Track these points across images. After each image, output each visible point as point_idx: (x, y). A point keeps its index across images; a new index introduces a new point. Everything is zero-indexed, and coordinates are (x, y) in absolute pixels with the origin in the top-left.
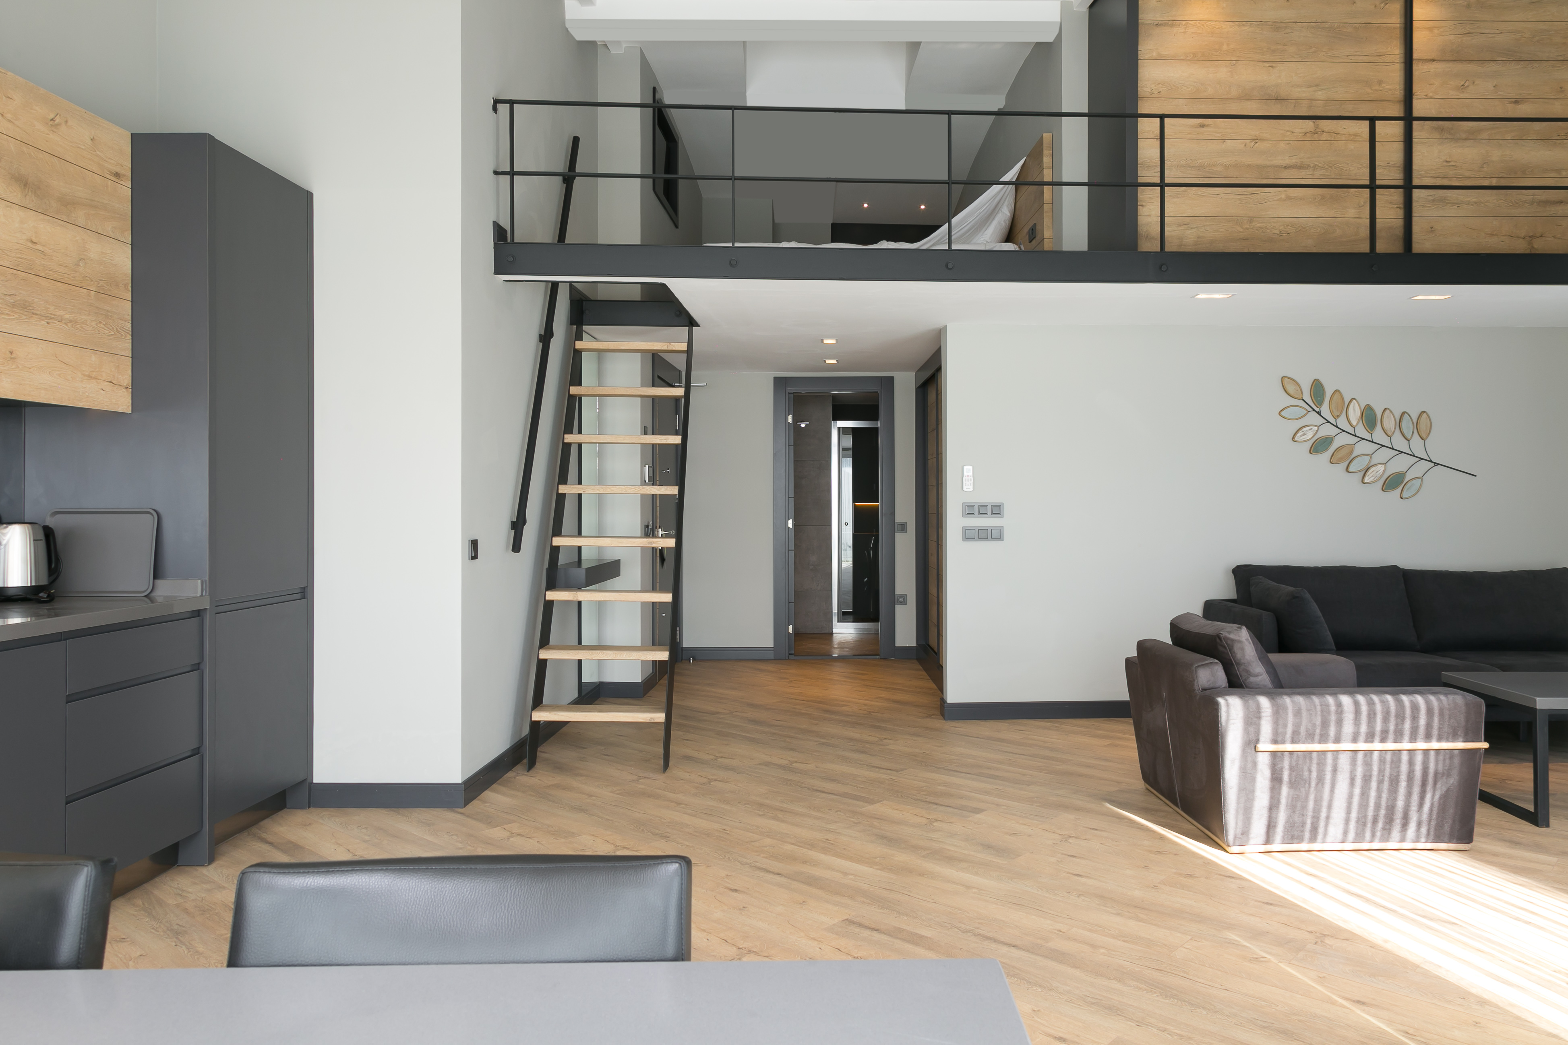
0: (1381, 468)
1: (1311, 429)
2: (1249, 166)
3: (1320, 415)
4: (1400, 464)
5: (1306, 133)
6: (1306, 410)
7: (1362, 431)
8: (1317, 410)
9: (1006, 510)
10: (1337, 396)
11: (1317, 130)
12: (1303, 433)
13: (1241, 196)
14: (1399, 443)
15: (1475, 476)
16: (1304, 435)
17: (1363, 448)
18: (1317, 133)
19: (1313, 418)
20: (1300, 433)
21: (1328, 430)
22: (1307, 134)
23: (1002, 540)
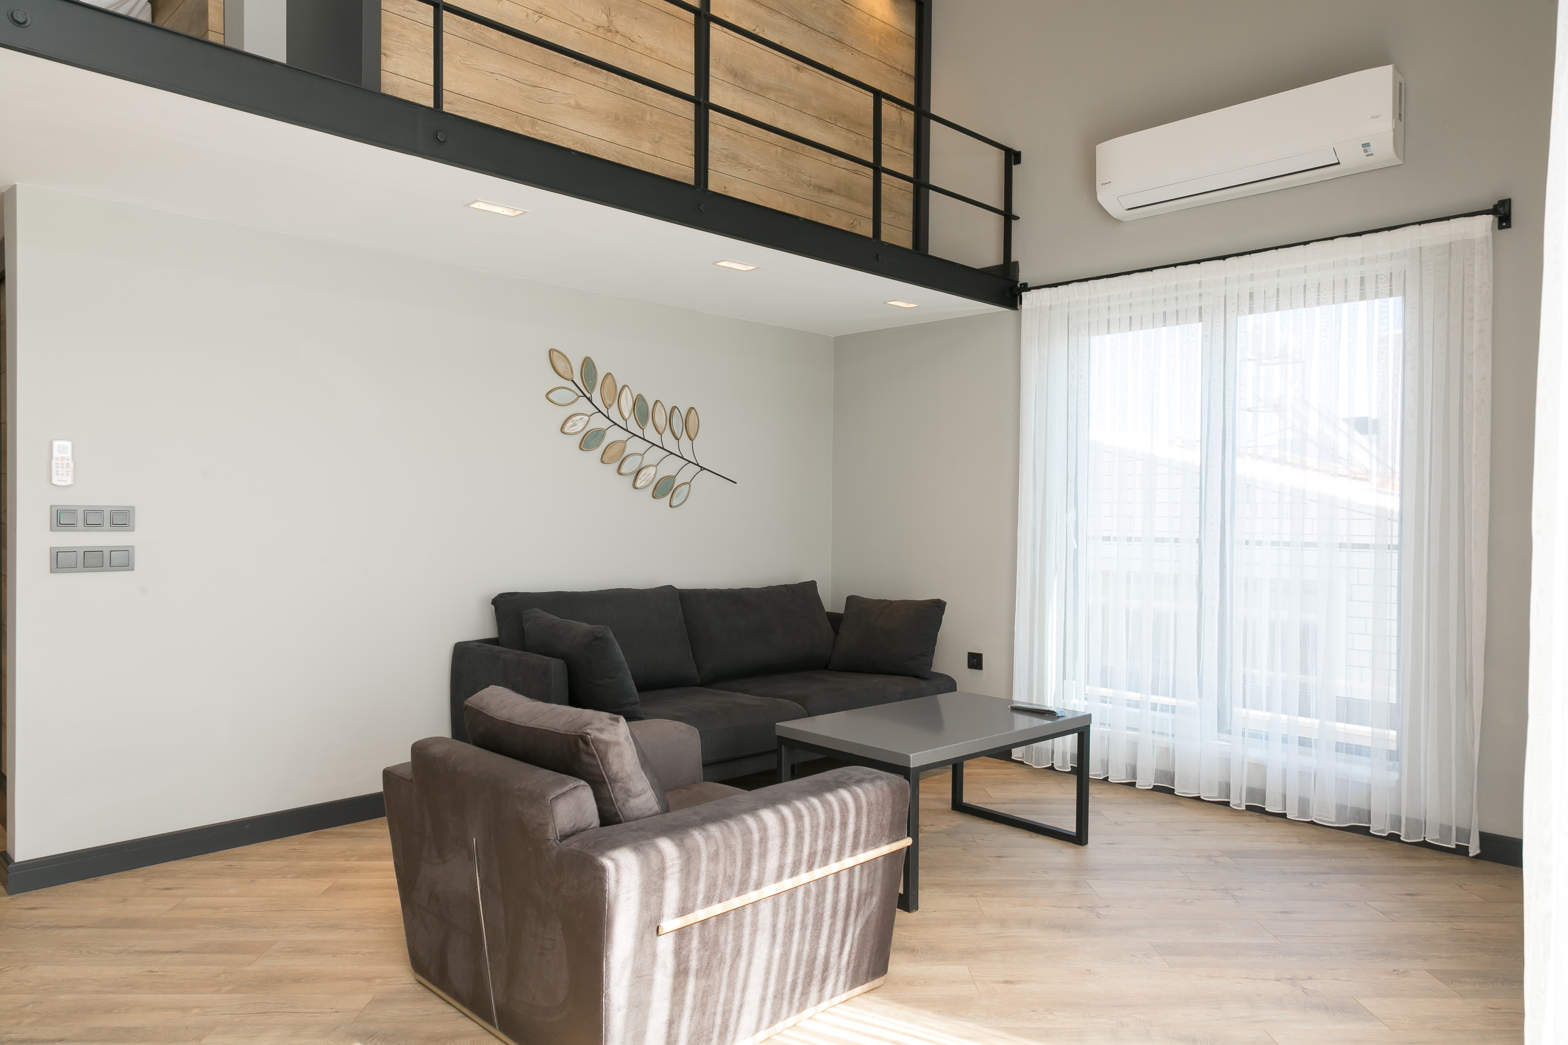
0: (652, 470)
1: (582, 419)
3: (591, 402)
4: (671, 466)
5: (598, 27)
6: (577, 394)
7: (633, 427)
8: (588, 395)
9: (139, 519)
10: (609, 380)
11: (611, 28)
12: (573, 423)
13: (521, 85)
14: (670, 443)
15: (736, 483)
16: (574, 425)
17: (635, 446)
18: (610, 31)
19: (583, 405)
20: (570, 423)
21: (599, 422)
22: (601, 30)
23: (132, 569)
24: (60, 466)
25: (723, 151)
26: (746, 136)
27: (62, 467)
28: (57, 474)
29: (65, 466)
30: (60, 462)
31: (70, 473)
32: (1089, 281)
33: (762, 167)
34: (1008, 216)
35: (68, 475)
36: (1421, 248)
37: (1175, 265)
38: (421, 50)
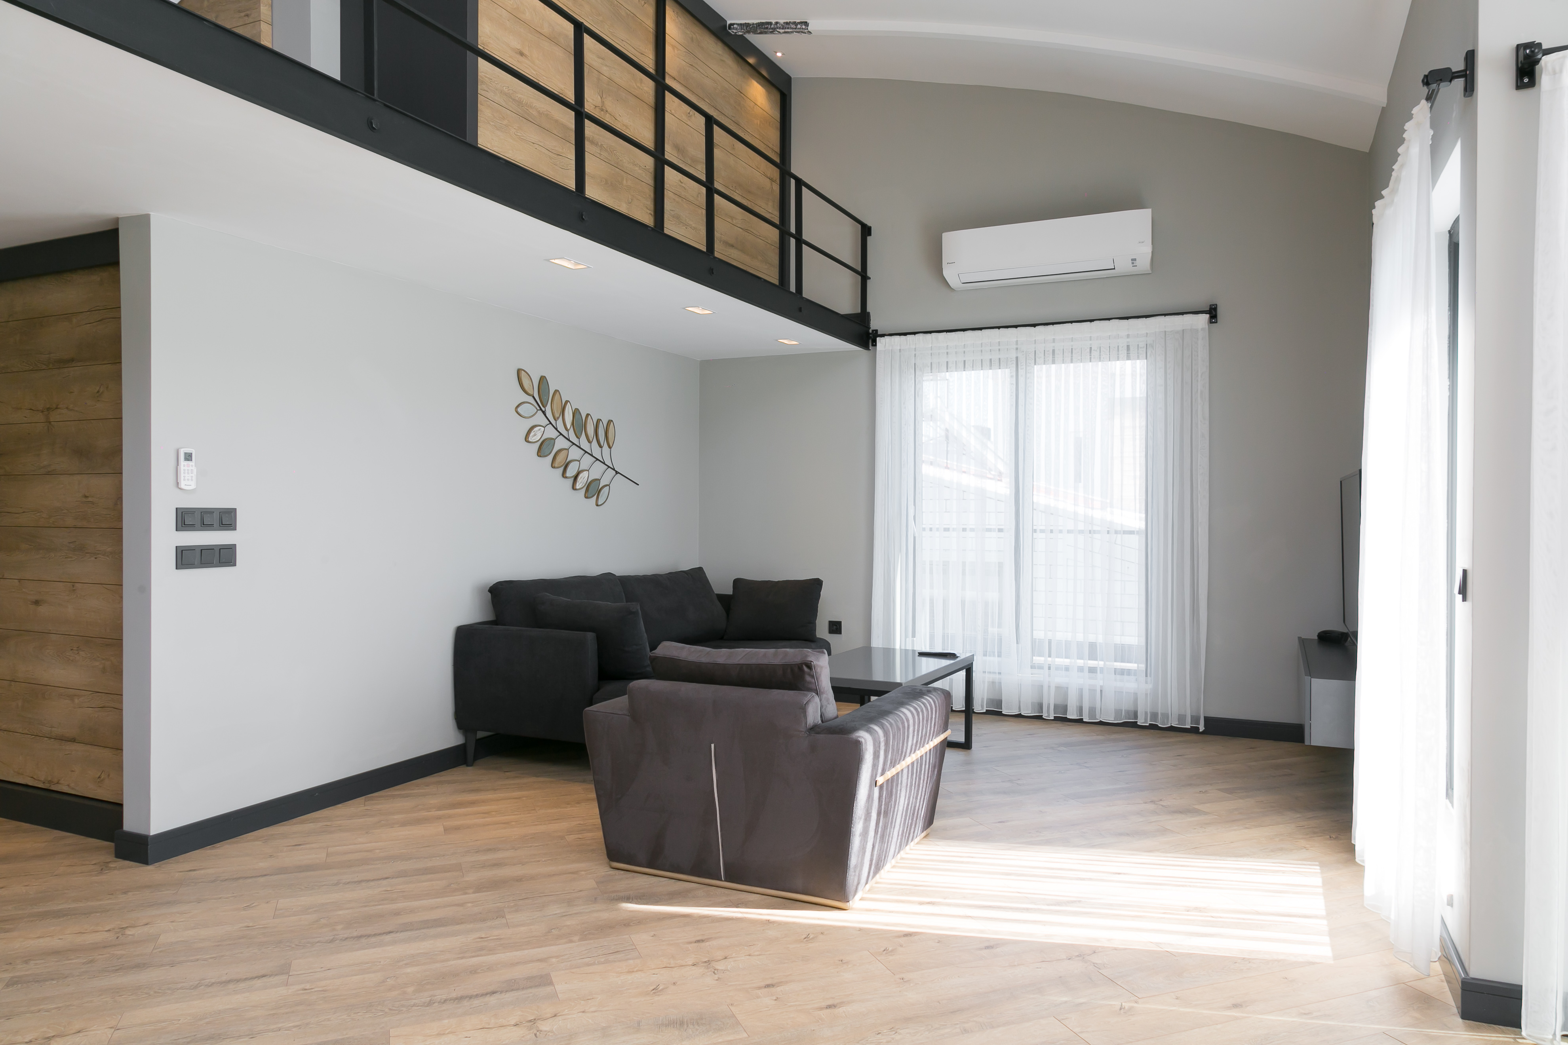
0: (585, 474)
1: (539, 430)
2: (557, 121)
3: (545, 415)
4: (597, 471)
5: (596, 107)
6: (536, 409)
7: (573, 438)
8: (543, 409)
9: (241, 519)
10: (557, 396)
12: (534, 433)
13: (551, 153)
14: (596, 451)
15: (638, 485)
16: (535, 435)
17: (574, 453)
19: (540, 419)
20: (532, 434)
21: (551, 433)
22: (597, 109)
23: (235, 565)
24: (186, 472)
25: (672, 212)
26: (684, 200)
27: (188, 473)
28: (184, 480)
29: (190, 472)
30: (186, 468)
31: (194, 478)
32: (932, 334)
33: (693, 225)
34: (863, 276)
35: (192, 480)
36: (1165, 331)
37: (999, 328)
38: (491, 123)
